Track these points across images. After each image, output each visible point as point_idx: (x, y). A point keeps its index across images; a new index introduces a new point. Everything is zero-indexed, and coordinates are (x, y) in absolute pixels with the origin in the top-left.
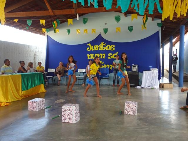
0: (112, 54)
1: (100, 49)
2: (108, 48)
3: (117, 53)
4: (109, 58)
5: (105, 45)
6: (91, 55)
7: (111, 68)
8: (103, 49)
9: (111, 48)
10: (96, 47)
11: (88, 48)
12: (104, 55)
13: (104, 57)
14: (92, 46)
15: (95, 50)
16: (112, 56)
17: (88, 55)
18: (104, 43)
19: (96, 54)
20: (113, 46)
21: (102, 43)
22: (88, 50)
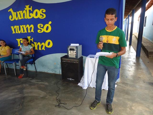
0: (42, 26)
1: (25, 18)
2: (36, 14)
3: (50, 23)
5: (32, 10)
6: (15, 27)
7: (43, 48)
8: (30, 16)
9: (40, 14)
10: (20, 13)
11: (10, 17)
12: (32, 26)
13: (32, 31)
14: (15, 13)
15: (20, 18)
16: (43, 28)
17: (12, 27)
18: (30, 7)
19: (21, 26)
20: (43, 11)
21: (27, 7)
22: (11, 19)
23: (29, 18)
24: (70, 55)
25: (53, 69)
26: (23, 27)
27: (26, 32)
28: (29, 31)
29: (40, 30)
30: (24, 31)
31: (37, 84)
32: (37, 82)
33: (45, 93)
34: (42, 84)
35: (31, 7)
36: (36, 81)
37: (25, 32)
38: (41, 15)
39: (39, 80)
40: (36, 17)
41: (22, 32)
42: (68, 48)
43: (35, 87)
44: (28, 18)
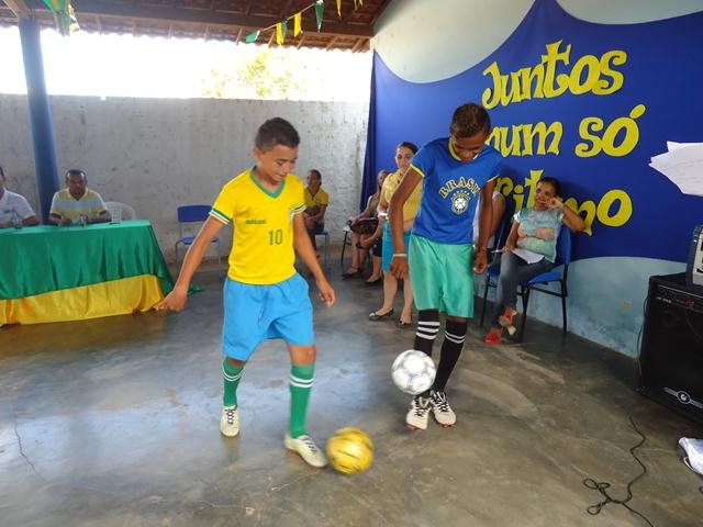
0: (599, 124)
1: (538, 94)
2: (584, 75)
4: (580, 150)
5: (567, 63)
6: (496, 131)
8: (556, 86)
10: (520, 79)
12: (557, 127)
13: (554, 148)
14: (505, 79)
15: (517, 98)
16: (600, 134)
18: (561, 50)
19: (516, 130)
20: (617, 62)
21: (553, 48)
22: (488, 102)
23: (551, 93)
24: (698, 270)
25: (609, 329)
26: (521, 133)
27: (528, 151)
28: (541, 150)
29: (586, 146)
30: (522, 147)
31: (520, 366)
32: (521, 361)
33: (535, 410)
34: (536, 373)
35: (569, 47)
36: (520, 355)
37: (524, 153)
38: (602, 77)
39: (531, 356)
40: (578, 90)
41: (516, 152)
42: (698, 238)
43: (507, 376)
44: (548, 96)
